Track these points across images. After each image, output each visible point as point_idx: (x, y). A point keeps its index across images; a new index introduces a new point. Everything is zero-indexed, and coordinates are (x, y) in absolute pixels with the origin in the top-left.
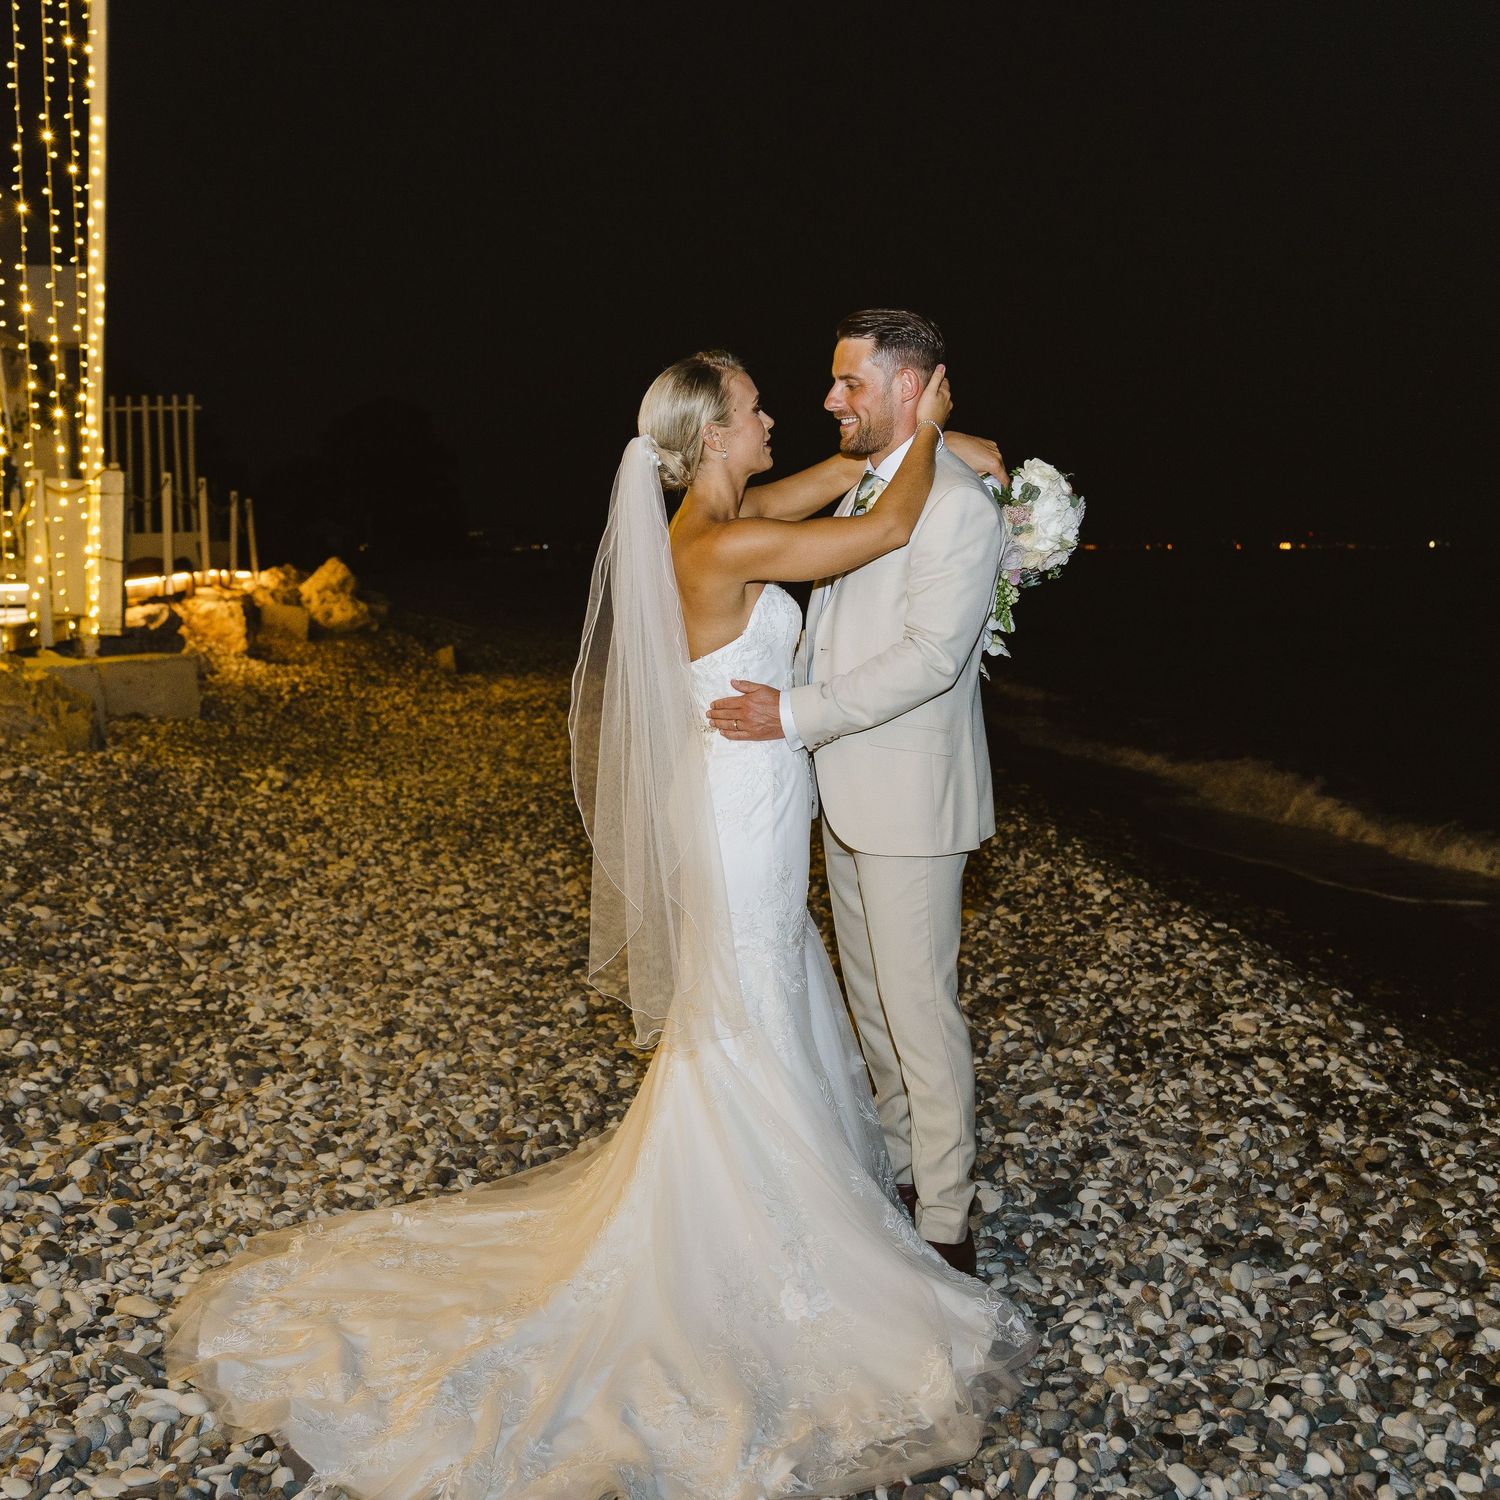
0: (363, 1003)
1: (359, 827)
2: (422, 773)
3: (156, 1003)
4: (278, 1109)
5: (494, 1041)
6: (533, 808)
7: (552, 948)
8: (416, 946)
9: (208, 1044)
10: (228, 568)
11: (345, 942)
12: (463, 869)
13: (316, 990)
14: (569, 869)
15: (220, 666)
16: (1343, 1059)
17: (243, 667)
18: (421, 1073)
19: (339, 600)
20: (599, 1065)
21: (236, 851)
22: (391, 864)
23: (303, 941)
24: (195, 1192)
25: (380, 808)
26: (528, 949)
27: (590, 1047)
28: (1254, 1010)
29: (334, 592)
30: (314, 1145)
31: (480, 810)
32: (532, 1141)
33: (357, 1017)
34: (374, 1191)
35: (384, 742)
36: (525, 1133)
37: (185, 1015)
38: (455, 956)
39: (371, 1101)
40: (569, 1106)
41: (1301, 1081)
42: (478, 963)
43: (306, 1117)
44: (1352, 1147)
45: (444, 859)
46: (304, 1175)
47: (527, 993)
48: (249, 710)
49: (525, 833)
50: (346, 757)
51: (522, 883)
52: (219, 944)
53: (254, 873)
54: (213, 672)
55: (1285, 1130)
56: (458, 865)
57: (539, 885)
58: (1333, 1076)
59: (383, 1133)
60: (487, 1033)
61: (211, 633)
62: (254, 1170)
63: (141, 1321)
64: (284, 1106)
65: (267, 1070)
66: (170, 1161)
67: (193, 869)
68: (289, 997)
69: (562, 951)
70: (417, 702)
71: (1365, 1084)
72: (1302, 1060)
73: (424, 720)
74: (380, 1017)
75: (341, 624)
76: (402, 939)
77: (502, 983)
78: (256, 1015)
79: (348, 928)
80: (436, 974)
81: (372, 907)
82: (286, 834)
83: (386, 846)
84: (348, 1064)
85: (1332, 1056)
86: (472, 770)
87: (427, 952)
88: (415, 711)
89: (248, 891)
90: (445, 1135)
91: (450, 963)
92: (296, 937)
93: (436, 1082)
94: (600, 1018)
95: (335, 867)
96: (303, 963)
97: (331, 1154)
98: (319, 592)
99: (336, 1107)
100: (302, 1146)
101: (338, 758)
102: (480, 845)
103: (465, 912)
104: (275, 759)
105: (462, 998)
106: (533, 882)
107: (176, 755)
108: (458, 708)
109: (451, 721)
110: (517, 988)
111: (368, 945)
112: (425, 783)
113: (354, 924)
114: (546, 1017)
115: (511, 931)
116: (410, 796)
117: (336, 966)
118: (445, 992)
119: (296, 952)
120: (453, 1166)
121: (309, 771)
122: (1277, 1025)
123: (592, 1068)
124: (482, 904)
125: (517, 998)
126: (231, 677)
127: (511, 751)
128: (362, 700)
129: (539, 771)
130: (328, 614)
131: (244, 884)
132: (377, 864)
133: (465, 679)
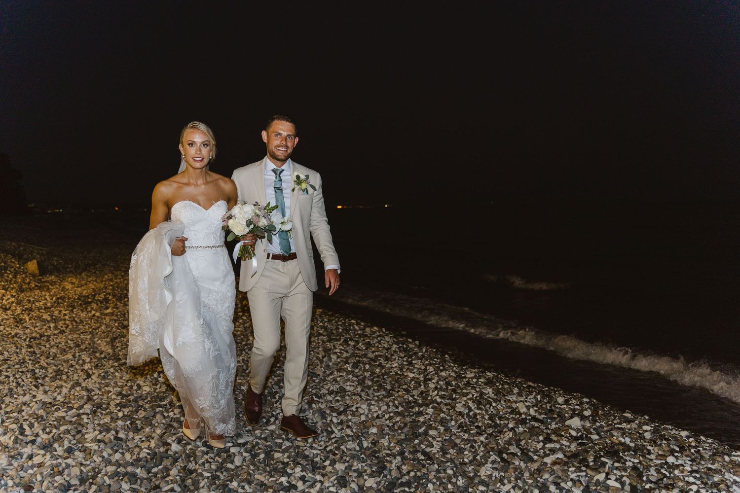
133: (45, 279)
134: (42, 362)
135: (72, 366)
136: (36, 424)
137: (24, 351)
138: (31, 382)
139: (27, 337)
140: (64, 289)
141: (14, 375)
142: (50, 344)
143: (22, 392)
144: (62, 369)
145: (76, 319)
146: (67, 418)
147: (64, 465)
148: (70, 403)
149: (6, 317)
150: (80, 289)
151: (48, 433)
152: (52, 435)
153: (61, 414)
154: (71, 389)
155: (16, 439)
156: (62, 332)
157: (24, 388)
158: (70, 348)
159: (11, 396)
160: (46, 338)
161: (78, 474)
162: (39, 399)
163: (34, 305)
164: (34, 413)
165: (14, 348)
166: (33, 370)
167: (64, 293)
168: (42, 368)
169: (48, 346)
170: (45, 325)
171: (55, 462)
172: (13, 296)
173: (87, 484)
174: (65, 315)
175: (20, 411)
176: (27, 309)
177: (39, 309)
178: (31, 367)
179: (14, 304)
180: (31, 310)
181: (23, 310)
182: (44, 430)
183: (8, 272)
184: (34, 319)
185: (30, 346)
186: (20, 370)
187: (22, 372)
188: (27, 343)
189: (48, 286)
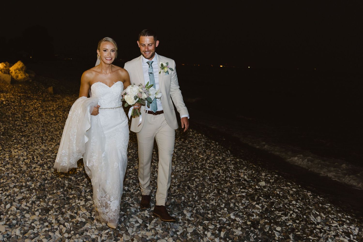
19: (20, 73)
29: (19, 70)
98: (15, 70)
130: (17, 77)
133: (56, 96)
134: (47, 134)
135: (58, 137)
136: (39, 157)
137: (40, 128)
138: (40, 141)
139: (42, 123)
140: (63, 102)
141: (34, 138)
142: (51, 127)
143: (36, 145)
144: (54, 137)
145: (65, 117)
146: (51, 156)
147: (46, 172)
148: (54, 151)
149: (35, 113)
150: (70, 103)
151: (43, 161)
152: (44, 161)
153: (49, 155)
154: (55, 146)
155: (31, 161)
156: (58, 122)
157: (37, 143)
158: (59, 129)
159: (32, 146)
160: (50, 124)
161: (51, 176)
162: (42, 148)
163: (48, 109)
164: (39, 153)
165: (36, 127)
166: (42, 137)
167: (62, 104)
168: (46, 136)
169: (50, 127)
170: (51, 118)
171: (43, 171)
172: (40, 104)
173: (53, 180)
174: (61, 114)
175: (34, 152)
176: (44, 110)
177: (50, 110)
178: (41, 135)
179: (40, 107)
180: (46, 111)
181: (43, 110)
182: (41, 159)
183: (40, 91)
184: (47, 115)
185: (43, 127)
186: (37, 136)
187: (38, 137)
188: (42, 125)
189: (56, 100)
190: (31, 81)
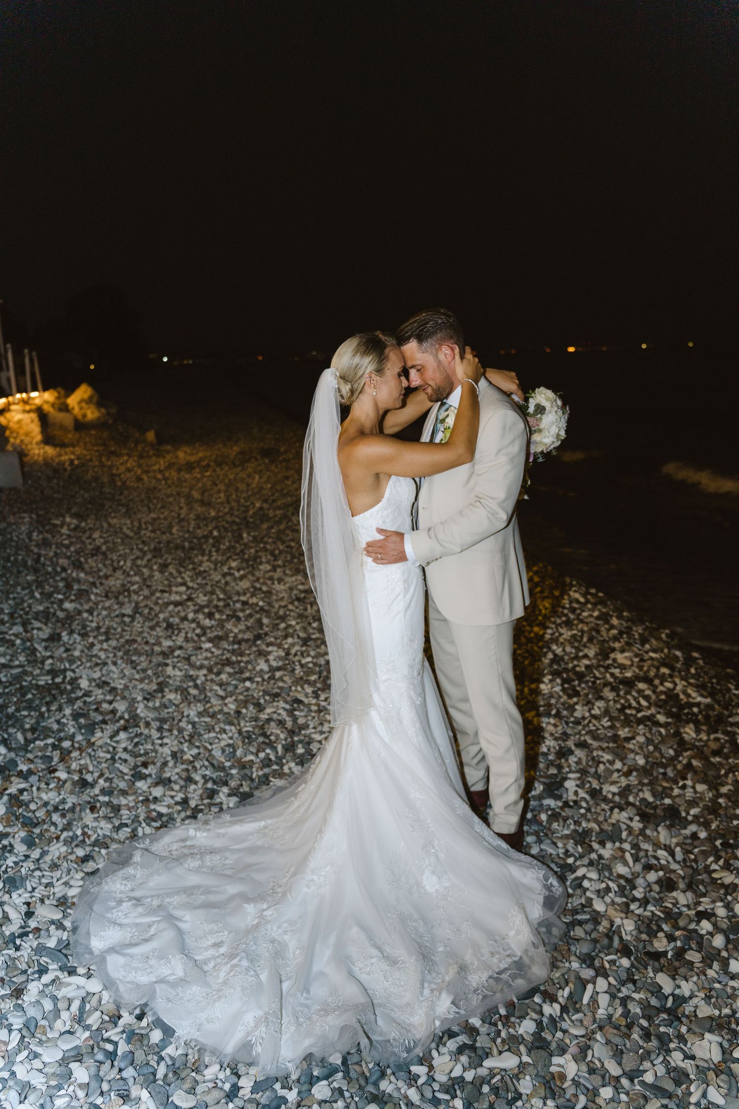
0: (144, 671)
1: (122, 552)
2: (150, 512)
3: (26, 681)
4: (109, 752)
5: (221, 693)
6: (215, 533)
7: (242, 627)
8: (166, 629)
9: (60, 709)
10: (26, 392)
11: (126, 628)
12: (183, 575)
13: (115, 663)
14: (242, 572)
15: (29, 451)
16: (684, 683)
17: (42, 451)
18: (184, 719)
19: (89, 407)
20: (285, 709)
21: (57, 573)
22: (143, 574)
23: (103, 630)
24: (69, 816)
25: (131, 538)
26: (229, 627)
27: (277, 695)
28: (628, 651)
29: (87, 403)
30: (132, 776)
31: (187, 536)
32: (257, 765)
33: (141, 681)
34: (173, 808)
35: (126, 492)
36: (252, 761)
37: (43, 687)
38: (189, 635)
39: (160, 742)
40: (272, 738)
41: (663, 697)
42: (203, 639)
43: (125, 756)
44: (701, 740)
45: (172, 569)
46: (131, 798)
47: (234, 658)
48: (49, 479)
49: (213, 550)
50: (108, 504)
51: (217, 582)
52: (56, 637)
53: (69, 587)
54: (26, 455)
55: (663, 731)
56: (180, 573)
57: (227, 583)
58: (680, 693)
59: (171, 764)
60: (216, 688)
61: (22, 432)
62: (101, 798)
63: (52, 922)
64: (111, 749)
65: (97, 724)
66: (51, 797)
67: (34, 588)
68: (101, 670)
69: (248, 628)
70: (140, 466)
71: (699, 699)
72: (662, 684)
73: (145, 477)
74: (154, 680)
75: (92, 421)
76: (158, 624)
77: (219, 652)
78: (84, 684)
79: (127, 619)
80: (181, 648)
81: (137, 603)
82: (82, 559)
83: (139, 562)
84: (142, 715)
85: (677, 680)
86: (177, 509)
87: (173, 633)
88: (139, 472)
89: (67, 598)
90: (206, 763)
91: (187, 640)
92: (98, 628)
93: (194, 724)
94: (278, 674)
95: (113, 579)
96: (105, 646)
97: (143, 782)
98: (78, 403)
99: (141, 747)
100: (126, 777)
101: (103, 506)
102: (190, 558)
103: (189, 603)
104: (69, 510)
105: (198, 663)
106: (223, 581)
107: (14, 514)
108: (162, 468)
109: (159, 476)
110: (228, 655)
111: (140, 630)
112: (154, 519)
113: (129, 616)
114: (247, 675)
115: (217, 616)
116: (146, 529)
117: (123, 646)
118: (188, 659)
119: (100, 638)
120: (215, 787)
121: (88, 516)
122: (642, 660)
123: (281, 711)
124: (198, 597)
125: (228, 662)
126: (36, 457)
127: (196, 495)
128: (110, 467)
129: (214, 508)
130: (84, 416)
131: (64, 594)
132: (135, 575)
133: (163, 448)
163: (150, 468)
172: (135, 461)
176: (145, 471)
179: (136, 467)
181: (142, 472)
183: (131, 441)
189: (164, 454)
190: (111, 422)
